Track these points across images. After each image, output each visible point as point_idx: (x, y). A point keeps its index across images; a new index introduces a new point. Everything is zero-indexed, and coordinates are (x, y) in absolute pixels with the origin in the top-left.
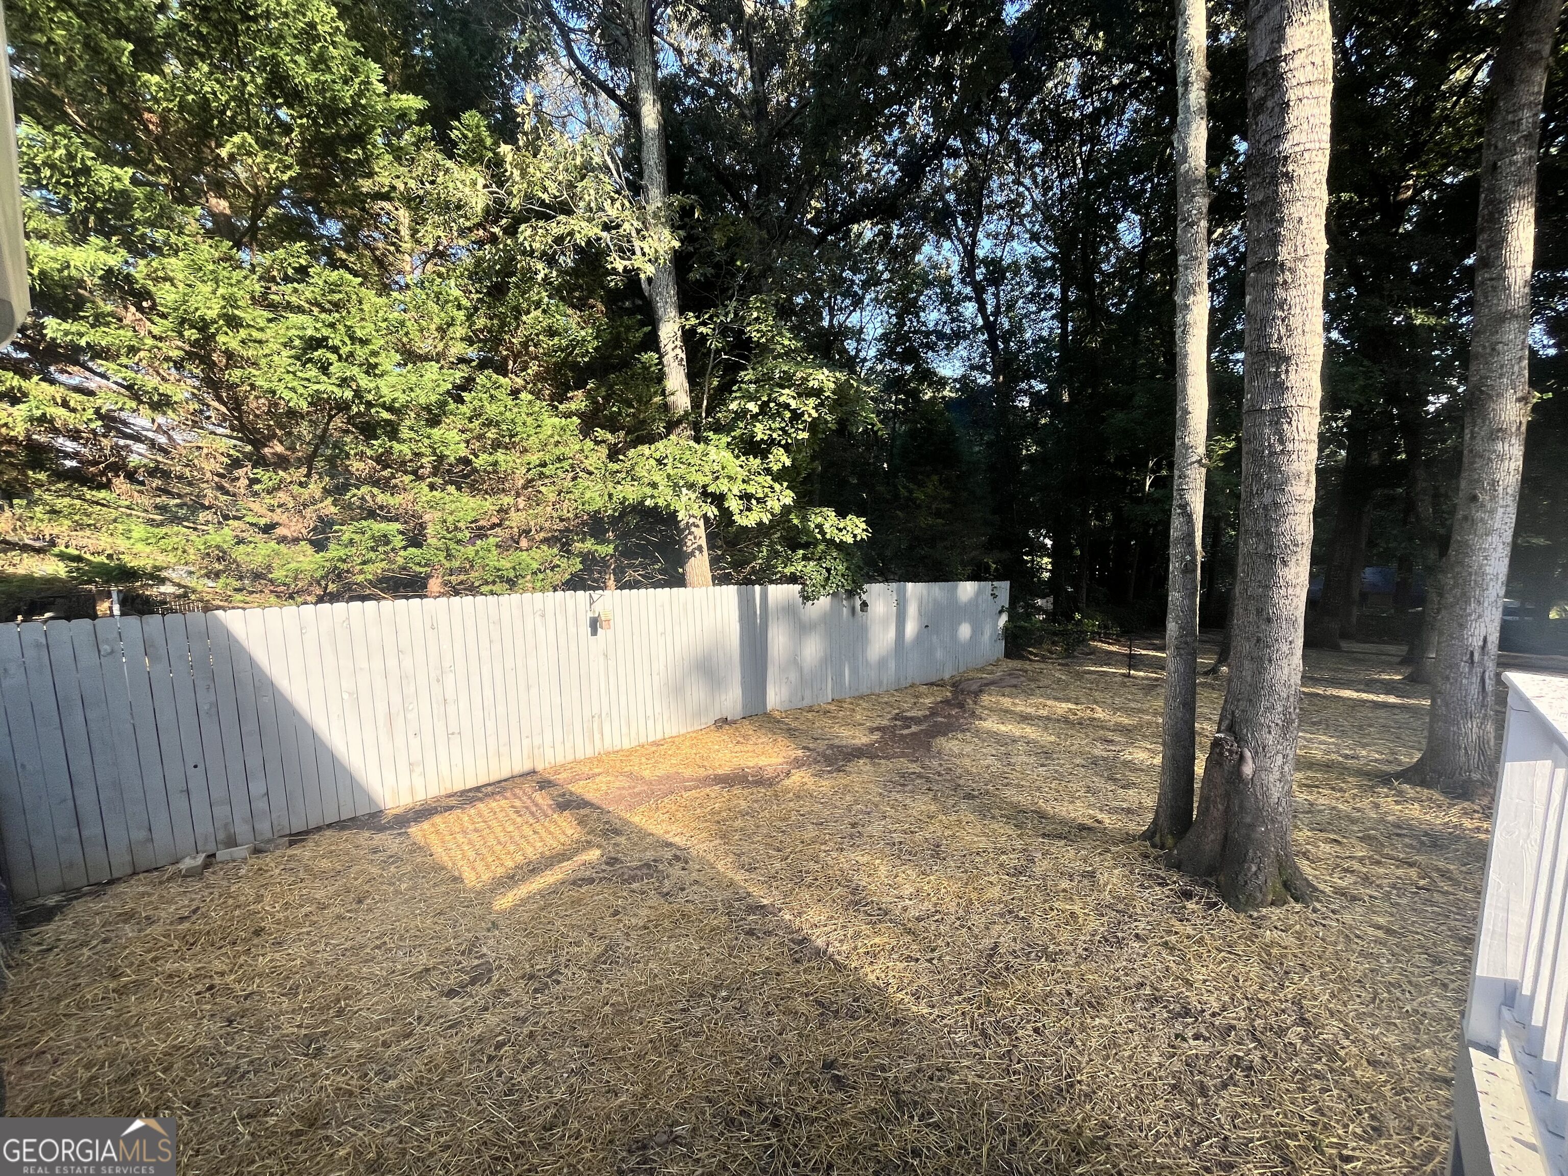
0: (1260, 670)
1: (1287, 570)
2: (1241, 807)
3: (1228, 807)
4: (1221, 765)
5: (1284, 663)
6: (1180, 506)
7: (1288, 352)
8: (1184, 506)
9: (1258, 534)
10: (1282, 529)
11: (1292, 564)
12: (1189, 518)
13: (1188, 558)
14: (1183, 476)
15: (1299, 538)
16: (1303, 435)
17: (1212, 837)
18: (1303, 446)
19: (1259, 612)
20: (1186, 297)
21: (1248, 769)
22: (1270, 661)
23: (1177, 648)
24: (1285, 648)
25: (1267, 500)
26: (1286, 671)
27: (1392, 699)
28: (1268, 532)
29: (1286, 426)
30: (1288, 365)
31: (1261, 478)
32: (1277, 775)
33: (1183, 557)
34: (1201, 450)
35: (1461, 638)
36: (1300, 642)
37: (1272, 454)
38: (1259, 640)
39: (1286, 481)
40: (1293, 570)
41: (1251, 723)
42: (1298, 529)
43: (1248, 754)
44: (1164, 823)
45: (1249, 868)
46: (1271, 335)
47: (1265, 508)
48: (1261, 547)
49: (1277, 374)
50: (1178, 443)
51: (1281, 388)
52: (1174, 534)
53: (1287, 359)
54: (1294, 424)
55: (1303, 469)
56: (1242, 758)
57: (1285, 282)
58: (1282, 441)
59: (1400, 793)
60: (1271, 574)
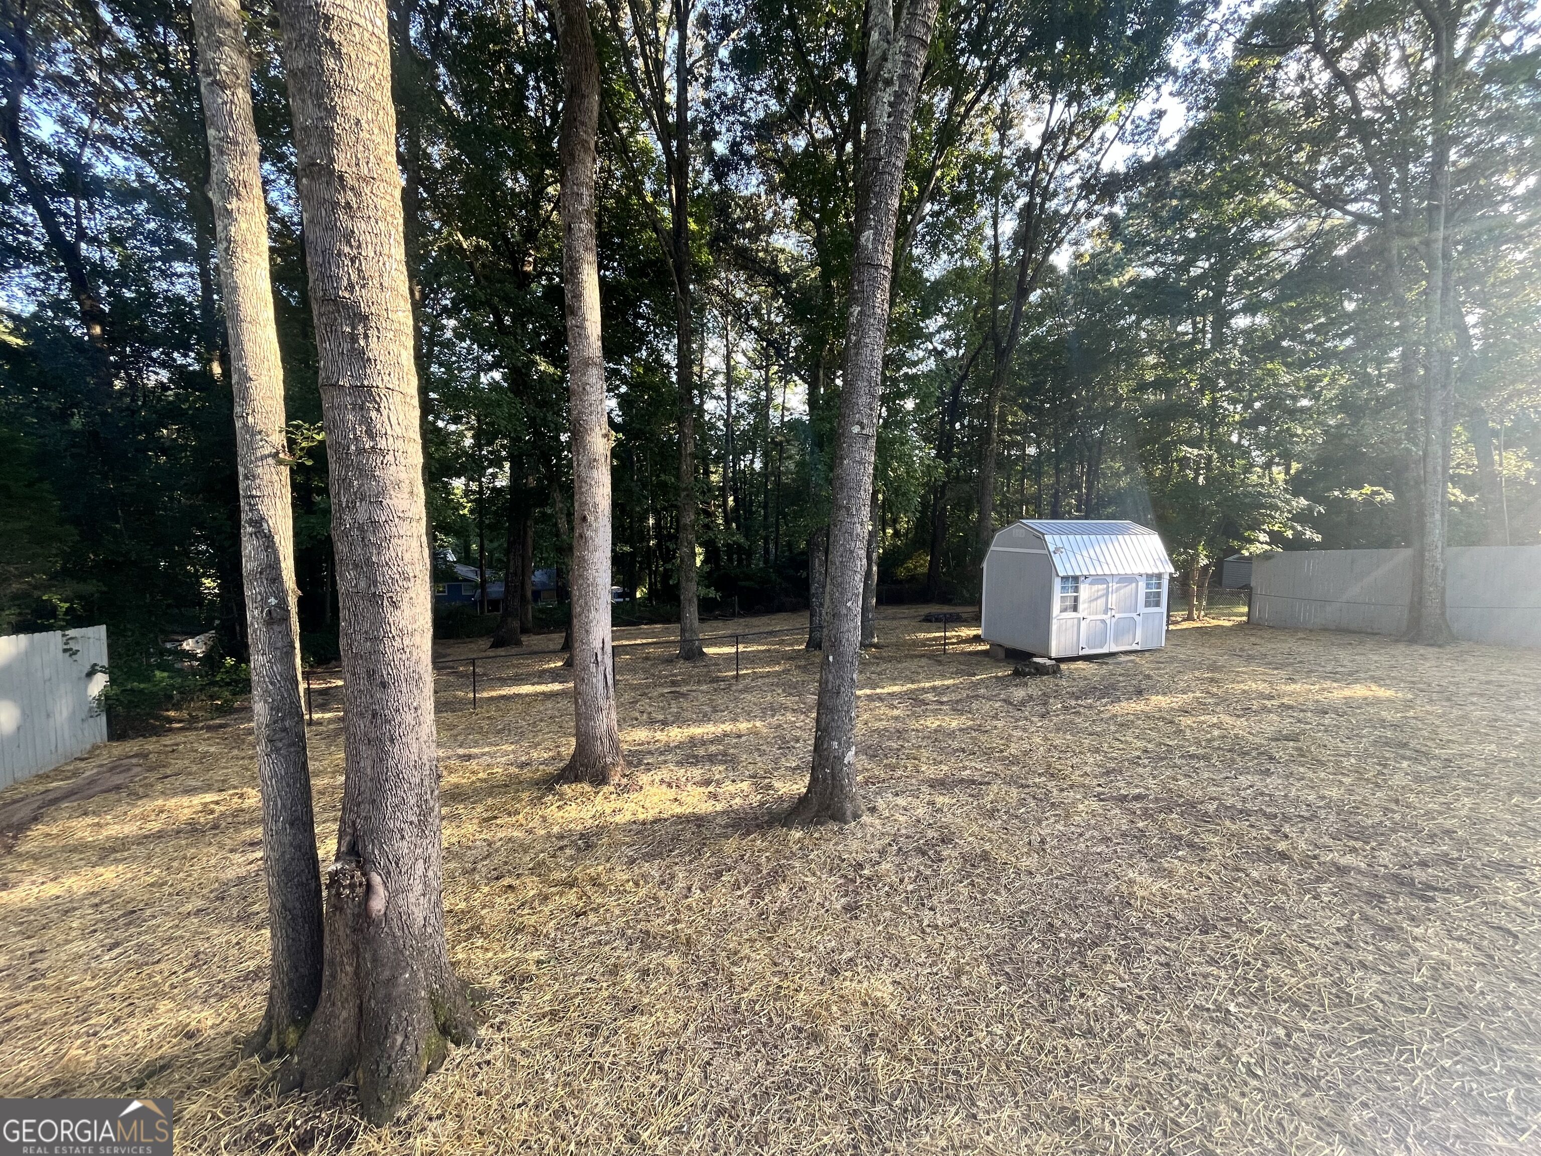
0: (381, 758)
1: (398, 613)
2: (375, 960)
3: (358, 966)
4: (341, 910)
5: (410, 738)
6: (251, 522)
7: (364, 308)
8: (258, 522)
9: (356, 566)
10: (387, 555)
11: (405, 605)
12: (268, 541)
13: (273, 601)
14: (251, 476)
15: (409, 569)
16: (398, 430)
17: (344, 1014)
18: (399, 444)
19: (371, 674)
20: (225, 198)
21: (378, 904)
22: (392, 741)
23: (270, 741)
24: (409, 718)
25: (361, 517)
26: (414, 748)
27: (556, 687)
28: (368, 562)
29: (373, 414)
30: (367, 328)
31: (351, 485)
32: (418, 888)
33: (264, 600)
34: (278, 439)
35: (588, 643)
36: (429, 705)
37: (361, 451)
38: (374, 715)
39: (383, 492)
40: (407, 613)
41: (376, 833)
42: (407, 557)
43: (376, 879)
44: (282, 1011)
45: (394, 1041)
46: (339, 279)
47: (361, 528)
48: (363, 584)
49: (354, 339)
50: (238, 424)
51: (361, 358)
52: (248, 566)
53: (365, 318)
54: (385, 412)
55: (403, 476)
56: (369, 888)
57: (348, 205)
58: (371, 435)
59: (561, 796)
60: (380, 621)
